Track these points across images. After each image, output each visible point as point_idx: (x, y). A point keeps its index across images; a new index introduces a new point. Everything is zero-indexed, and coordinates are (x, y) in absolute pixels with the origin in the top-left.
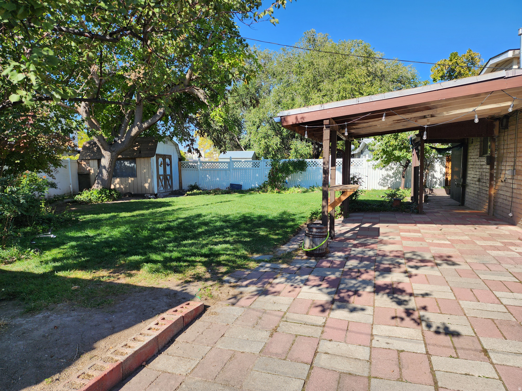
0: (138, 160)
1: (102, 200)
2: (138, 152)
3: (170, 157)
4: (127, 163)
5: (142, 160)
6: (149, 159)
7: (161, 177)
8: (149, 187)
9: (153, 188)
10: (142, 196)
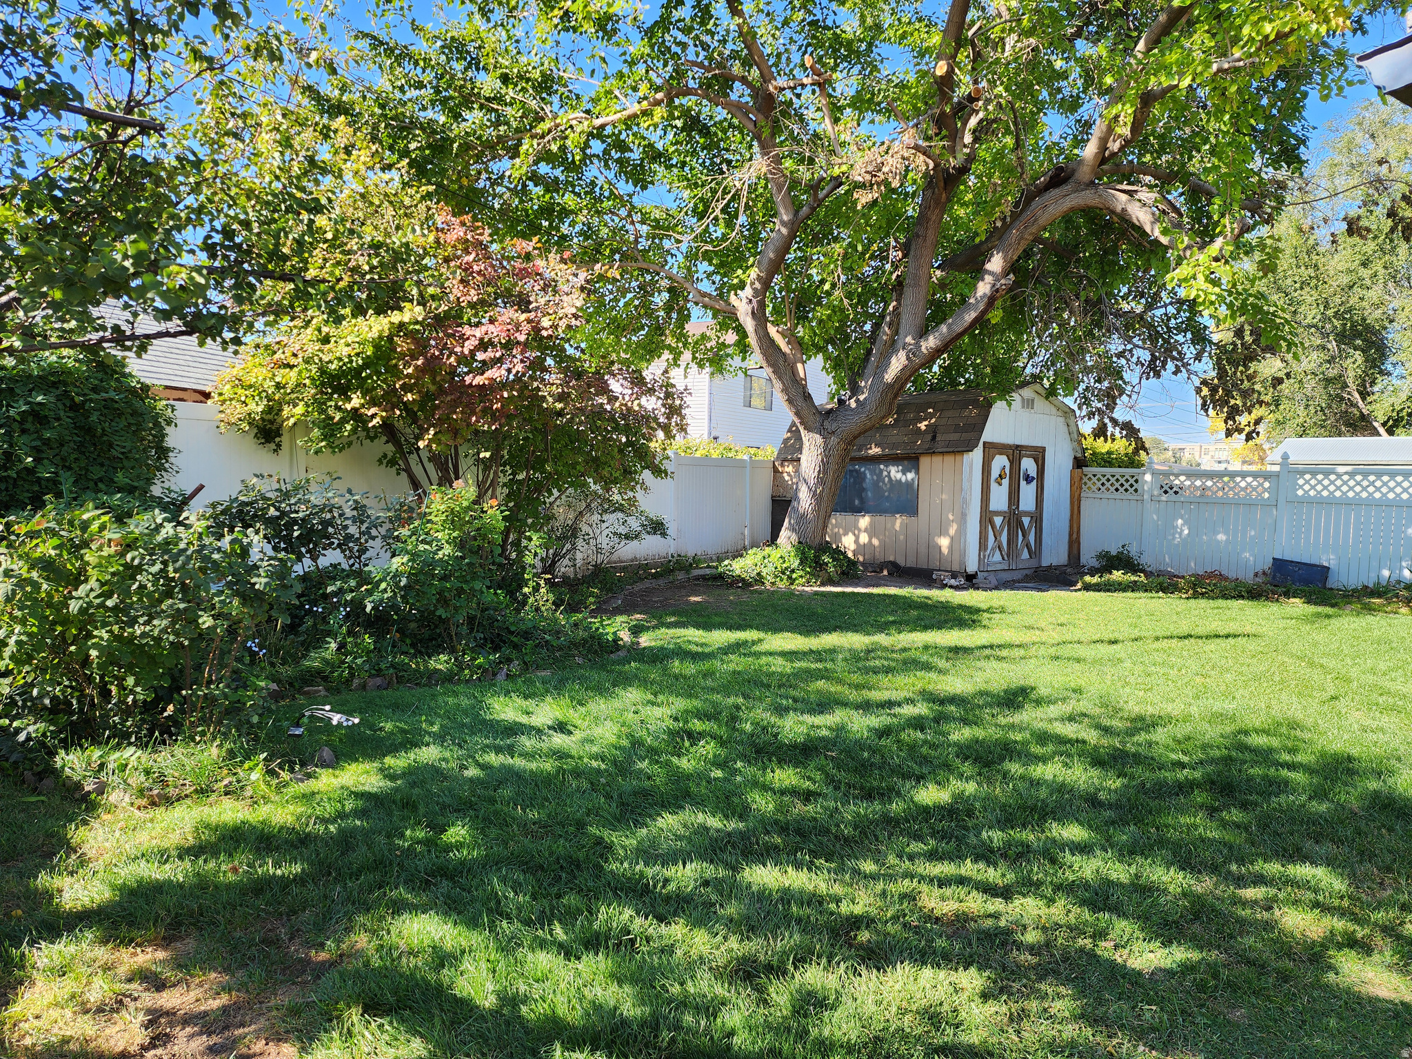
0: (925, 461)
1: (792, 581)
2: (929, 437)
3: (1039, 455)
4: (895, 473)
5: (937, 460)
6: (958, 457)
7: (998, 520)
8: (951, 547)
9: (963, 554)
10: (924, 576)
